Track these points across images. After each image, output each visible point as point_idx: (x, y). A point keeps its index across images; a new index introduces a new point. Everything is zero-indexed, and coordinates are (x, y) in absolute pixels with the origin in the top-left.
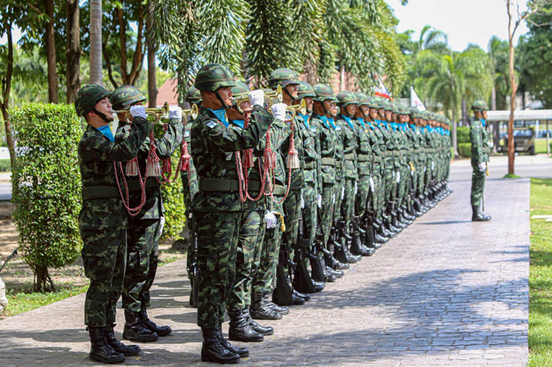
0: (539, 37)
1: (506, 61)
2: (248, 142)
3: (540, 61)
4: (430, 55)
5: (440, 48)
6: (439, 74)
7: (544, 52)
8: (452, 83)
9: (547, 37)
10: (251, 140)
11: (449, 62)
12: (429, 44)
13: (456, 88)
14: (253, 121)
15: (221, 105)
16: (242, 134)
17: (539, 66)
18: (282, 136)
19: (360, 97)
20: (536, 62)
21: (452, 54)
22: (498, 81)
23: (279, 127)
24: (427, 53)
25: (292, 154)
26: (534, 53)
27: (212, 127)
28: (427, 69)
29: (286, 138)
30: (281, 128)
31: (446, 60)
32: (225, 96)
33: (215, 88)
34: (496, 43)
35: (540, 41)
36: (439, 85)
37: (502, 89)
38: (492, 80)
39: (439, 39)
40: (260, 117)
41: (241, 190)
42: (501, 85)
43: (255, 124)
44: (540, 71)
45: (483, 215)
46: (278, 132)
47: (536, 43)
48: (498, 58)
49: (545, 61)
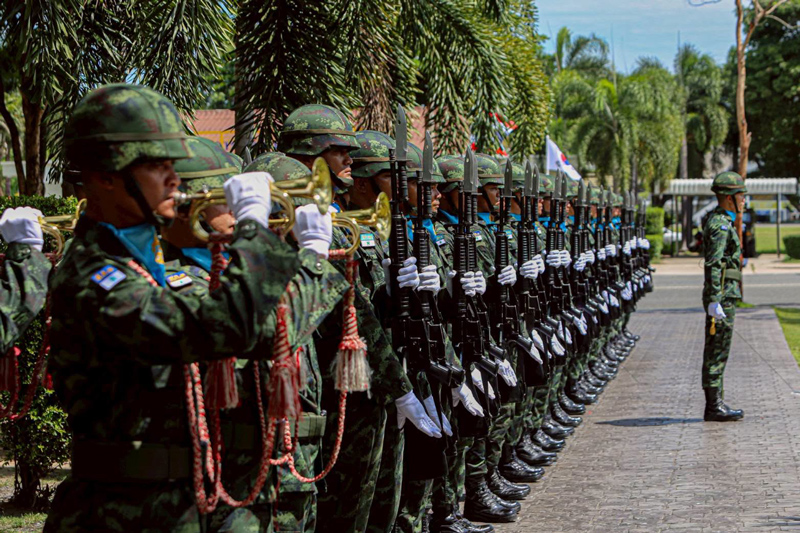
0: (766, 50)
1: (707, 92)
2: (219, 337)
3: (765, 93)
4: (576, 79)
5: (593, 68)
6: (591, 112)
7: (773, 77)
8: (615, 130)
9: (780, 52)
10: (227, 330)
11: (609, 91)
12: (575, 59)
13: (621, 137)
14: (235, 270)
15: (140, 214)
16: (199, 311)
17: (764, 100)
18: (322, 299)
19: (485, 167)
20: (759, 94)
21: (615, 78)
22: (691, 127)
23: (312, 275)
24: (572, 76)
25: (350, 352)
26: (756, 79)
27: (108, 284)
28: (569, 104)
29: (332, 305)
30: (320, 277)
31: (605, 87)
32: (154, 186)
33: (122, 162)
34: (690, 61)
35: (766, 57)
36: (593, 132)
37: (698, 140)
38: (682, 124)
39: (592, 53)
40: (256, 258)
41: (199, 475)
42: (697, 135)
43: (240, 279)
44: (764, 109)
45: (727, 408)
46: (310, 287)
47: (761, 62)
48: (693, 85)
49: (775, 93)
